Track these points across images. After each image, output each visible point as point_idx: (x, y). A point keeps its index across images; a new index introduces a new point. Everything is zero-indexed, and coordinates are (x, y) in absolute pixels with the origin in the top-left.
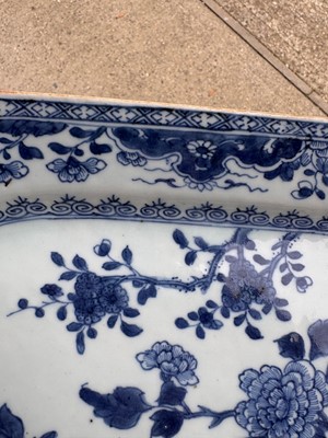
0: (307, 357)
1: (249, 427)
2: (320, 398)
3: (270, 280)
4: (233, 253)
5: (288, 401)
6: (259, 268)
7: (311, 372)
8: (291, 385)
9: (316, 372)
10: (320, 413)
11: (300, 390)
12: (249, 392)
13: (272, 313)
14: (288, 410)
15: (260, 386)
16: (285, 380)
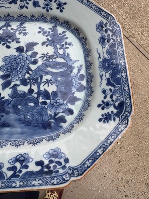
0: (25, 52)
1: (5, 72)
2: (28, 62)
3: (15, 34)
4: (5, 28)
5: (18, 64)
6: (12, 31)
7: (26, 56)
8: (19, 59)
9: (27, 55)
10: (28, 66)
11: (22, 60)
12: (5, 62)
13: (15, 41)
14: (18, 66)
15: (9, 60)
16: (17, 58)
